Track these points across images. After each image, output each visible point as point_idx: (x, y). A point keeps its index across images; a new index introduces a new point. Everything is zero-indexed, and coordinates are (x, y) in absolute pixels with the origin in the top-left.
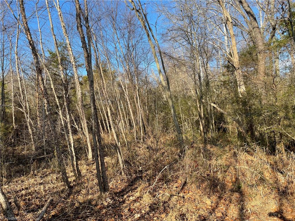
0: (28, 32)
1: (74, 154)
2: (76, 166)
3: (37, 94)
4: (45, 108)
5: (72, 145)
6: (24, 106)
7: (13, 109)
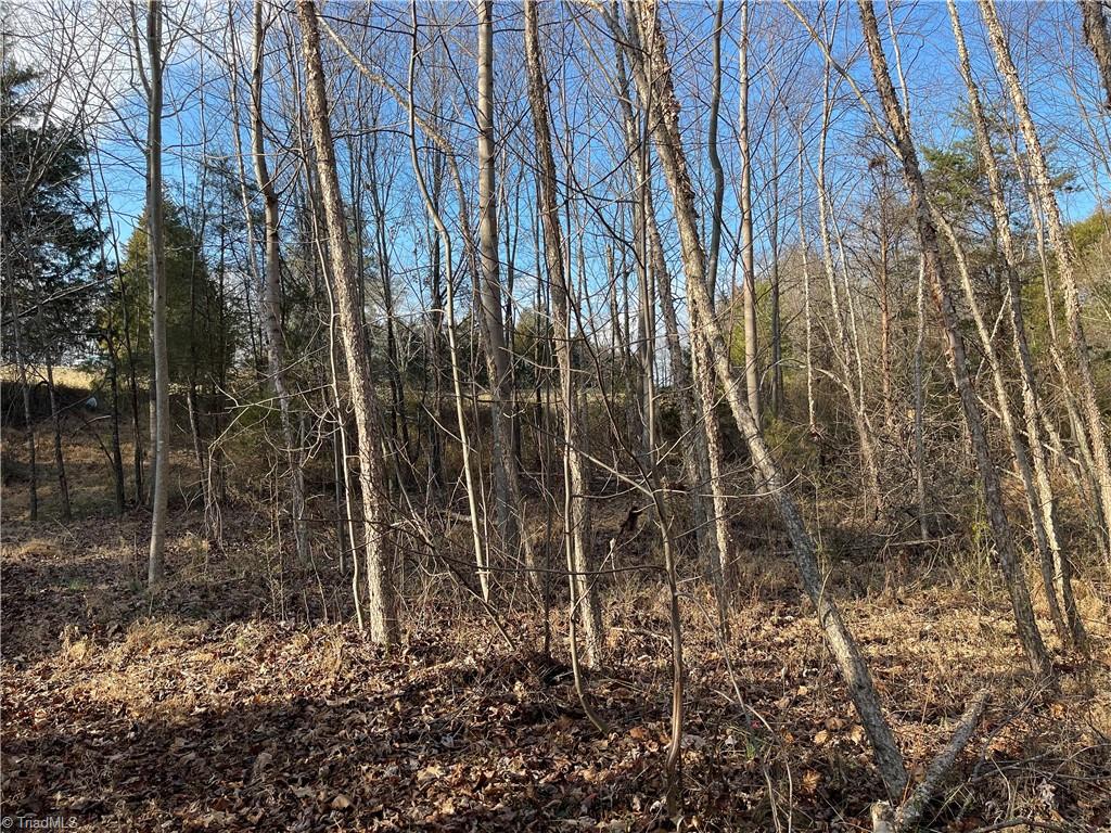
0: (889, 102)
1: (1054, 545)
2: (1065, 596)
3: (884, 317)
4: (950, 366)
5: (1047, 510)
6: (845, 363)
7: (810, 374)
